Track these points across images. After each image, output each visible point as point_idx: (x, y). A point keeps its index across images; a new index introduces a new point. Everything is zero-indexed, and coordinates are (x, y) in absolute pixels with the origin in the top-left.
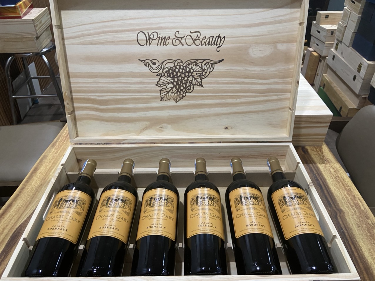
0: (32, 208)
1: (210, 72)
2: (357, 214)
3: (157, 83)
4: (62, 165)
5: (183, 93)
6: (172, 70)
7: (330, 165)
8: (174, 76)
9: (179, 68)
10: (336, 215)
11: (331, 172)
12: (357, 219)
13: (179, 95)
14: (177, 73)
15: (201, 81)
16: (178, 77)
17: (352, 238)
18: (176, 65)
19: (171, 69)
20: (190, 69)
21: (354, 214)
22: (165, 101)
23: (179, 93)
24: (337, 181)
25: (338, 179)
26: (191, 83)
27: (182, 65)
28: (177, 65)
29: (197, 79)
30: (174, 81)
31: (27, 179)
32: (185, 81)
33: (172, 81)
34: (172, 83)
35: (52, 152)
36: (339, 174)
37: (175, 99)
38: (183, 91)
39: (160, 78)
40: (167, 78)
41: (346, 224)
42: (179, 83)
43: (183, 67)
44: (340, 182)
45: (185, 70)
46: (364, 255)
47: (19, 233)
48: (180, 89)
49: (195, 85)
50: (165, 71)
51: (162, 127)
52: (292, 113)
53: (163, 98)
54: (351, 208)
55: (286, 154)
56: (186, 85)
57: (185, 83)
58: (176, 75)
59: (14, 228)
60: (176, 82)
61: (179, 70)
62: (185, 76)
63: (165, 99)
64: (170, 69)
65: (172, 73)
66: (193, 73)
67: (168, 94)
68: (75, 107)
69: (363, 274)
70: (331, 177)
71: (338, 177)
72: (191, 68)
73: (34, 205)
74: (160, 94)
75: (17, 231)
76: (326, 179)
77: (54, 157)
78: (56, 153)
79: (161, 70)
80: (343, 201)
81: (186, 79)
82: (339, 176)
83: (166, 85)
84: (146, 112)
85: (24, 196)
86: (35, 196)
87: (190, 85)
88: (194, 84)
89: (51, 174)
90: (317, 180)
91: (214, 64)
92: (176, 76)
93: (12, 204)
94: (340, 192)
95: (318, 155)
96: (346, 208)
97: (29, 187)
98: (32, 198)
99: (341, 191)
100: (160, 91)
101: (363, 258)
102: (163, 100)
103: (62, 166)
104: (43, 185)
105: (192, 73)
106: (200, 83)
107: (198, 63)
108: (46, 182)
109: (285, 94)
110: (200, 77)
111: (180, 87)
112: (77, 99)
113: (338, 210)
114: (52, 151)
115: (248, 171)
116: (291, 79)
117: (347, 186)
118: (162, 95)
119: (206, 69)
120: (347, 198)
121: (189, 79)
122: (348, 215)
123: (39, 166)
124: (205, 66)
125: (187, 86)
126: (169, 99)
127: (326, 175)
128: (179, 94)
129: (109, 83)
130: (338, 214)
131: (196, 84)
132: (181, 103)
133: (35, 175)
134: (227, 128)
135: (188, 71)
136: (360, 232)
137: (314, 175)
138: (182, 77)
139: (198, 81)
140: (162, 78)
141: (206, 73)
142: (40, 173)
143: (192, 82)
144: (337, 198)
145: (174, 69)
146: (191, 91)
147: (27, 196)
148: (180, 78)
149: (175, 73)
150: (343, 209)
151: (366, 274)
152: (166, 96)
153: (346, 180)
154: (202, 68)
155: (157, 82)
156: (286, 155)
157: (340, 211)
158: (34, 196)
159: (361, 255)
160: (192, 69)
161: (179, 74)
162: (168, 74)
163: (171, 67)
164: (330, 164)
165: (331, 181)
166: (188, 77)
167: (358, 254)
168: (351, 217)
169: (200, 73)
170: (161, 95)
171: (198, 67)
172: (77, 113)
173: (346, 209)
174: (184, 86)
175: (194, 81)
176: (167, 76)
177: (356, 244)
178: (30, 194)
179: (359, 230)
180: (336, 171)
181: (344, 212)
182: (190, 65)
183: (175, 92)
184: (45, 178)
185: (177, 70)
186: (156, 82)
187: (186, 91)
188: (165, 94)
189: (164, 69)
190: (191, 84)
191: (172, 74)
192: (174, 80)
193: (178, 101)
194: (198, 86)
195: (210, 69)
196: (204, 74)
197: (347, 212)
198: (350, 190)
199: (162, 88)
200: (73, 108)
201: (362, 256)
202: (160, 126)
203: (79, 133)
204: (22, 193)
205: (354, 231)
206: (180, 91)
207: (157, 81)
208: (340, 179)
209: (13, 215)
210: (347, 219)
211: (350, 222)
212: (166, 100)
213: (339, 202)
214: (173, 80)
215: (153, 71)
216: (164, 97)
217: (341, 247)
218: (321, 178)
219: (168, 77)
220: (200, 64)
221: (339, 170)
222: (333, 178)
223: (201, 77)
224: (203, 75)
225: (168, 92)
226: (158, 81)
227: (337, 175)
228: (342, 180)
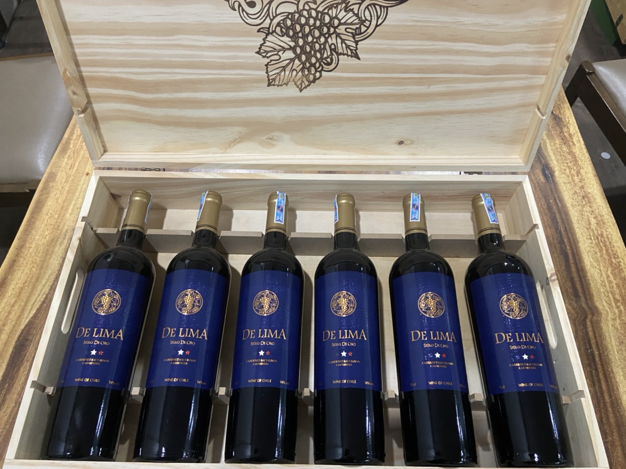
0: (42, 289)
1: (377, 26)
2: (623, 318)
3: (260, 48)
4: (84, 219)
5: (316, 71)
6: (291, 20)
7: (591, 210)
8: (296, 33)
9: (307, 16)
10: (585, 320)
11: (590, 224)
12: (621, 328)
13: (307, 75)
14: (302, 26)
15: (355, 46)
16: (305, 37)
17: (605, 366)
18: (301, 7)
19: (290, 17)
20: (332, 18)
21: (617, 318)
22: (276, 86)
23: (306, 70)
24: (598, 244)
25: (601, 241)
26: (334, 50)
27: (315, 10)
28: (304, 9)
29: (346, 41)
30: (297, 45)
31: (26, 225)
32: (320, 45)
33: (292, 44)
34: (291, 48)
35: (63, 166)
36: (604, 231)
37: (298, 83)
38: (315, 67)
39: (266, 37)
40: (281, 38)
41: (600, 337)
42: (308, 49)
43: (317, 12)
44: (604, 248)
45: (320, 20)
46: (620, 399)
47: (27, 340)
48: (309, 63)
49: (341, 54)
50: (276, 21)
51: (271, 137)
52: (542, 120)
53: (272, 82)
54: (613, 304)
55: (513, 195)
56: (322, 55)
57: (320, 51)
58: (301, 31)
59: (16, 331)
60: (301, 48)
61: (307, 19)
62: (321, 34)
63: (277, 83)
64: (287, 17)
65: (293, 27)
66: (340, 27)
67: (283, 73)
68: (90, 95)
69: (613, 435)
70: (589, 237)
71: (602, 236)
72: (334, 15)
73: (46, 283)
74: (267, 72)
75: (23, 335)
76: (578, 241)
77: (68, 177)
78: (71, 167)
79: (268, 18)
80: (602, 290)
81: (322, 40)
82: (605, 234)
83: (279, 53)
84: (237, 109)
85: (25, 264)
86: (46, 264)
87: (332, 54)
88: (339, 52)
89: (68, 215)
90: (561, 242)
91: (387, 7)
92: (300, 35)
93: (6, 281)
94: (600, 271)
95: (573, 183)
96: (605, 304)
97: (31, 243)
98: (41, 269)
99: (602, 268)
100: (267, 65)
101: (618, 405)
102: (274, 85)
103: (84, 223)
104: (57, 241)
105: (335, 28)
106: (354, 51)
107: (350, 4)
108: (61, 233)
109: (534, 78)
110: (354, 38)
111: (308, 59)
112: (92, 78)
113: (590, 308)
114: (64, 163)
115: (434, 235)
116: (554, 45)
117: (614, 258)
118: (270, 74)
119: (369, 18)
120: (610, 282)
121: (329, 40)
122: (607, 320)
123: (44, 196)
124: (367, 12)
125: (325, 55)
126: (286, 84)
127: (580, 232)
128: (306, 72)
129: (156, 46)
130: (589, 316)
131: (345, 52)
132: (312, 91)
133: (39, 218)
134: (402, 141)
135: (328, 23)
136: (622, 354)
137: (556, 232)
138: (314, 37)
139: (348, 47)
140: (270, 38)
141: (368, 28)
142: (47, 214)
143: (335, 48)
144: (593, 282)
145: (296, 17)
146: (333, 68)
147: (31, 264)
148: (310, 39)
149: (298, 28)
150: (600, 307)
151: (617, 435)
152: (278, 78)
153: (615, 244)
154: (360, 16)
155: (259, 46)
156: (511, 197)
157: (594, 311)
158: (43, 264)
159: (616, 399)
160: (336, 17)
161: (307, 29)
162: (283, 29)
163: (289, 13)
164: (590, 207)
165: (587, 245)
166: (327, 36)
167: (610, 396)
168: (611, 323)
169: (354, 27)
170: (268, 75)
171: (351, 14)
172: (97, 107)
173: (604, 306)
174: (318, 55)
175: (340, 45)
176: (281, 34)
177: (610, 377)
178: (36, 260)
179: (621, 350)
180: (600, 223)
181: (600, 314)
182: (333, 8)
183: (298, 69)
184: (59, 226)
185: (303, 21)
186: (257, 46)
187: (323, 67)
188: (278, 73)
189: (274, 17)
190: (334, 53)
191: (292, 29)
192: (297, 43)
193: (305, 87)
194: (348, 56)
195: (378, 18)
196: (362, 31)
197: (605, 313)
198: (620, 265)
199: (271, 61)
200: (88, 96)
201: (617, 402)
202: (267, 136)
203: (107, 145)
204: (20, 257)
205: (611, 353)
206: (309, 67)
207: (258, 44)
208: (605, 241)
209: (12, 304)
210: (604, 327)
211: (607, 334)
212: (278, 86)
213: (594, 292)
214: (295, 42)
215: (250, 21)
216: (274, 80)
217: (588, 416)
218: (569, 239)
219: (283, 36)
220: (356, 7)
221: (606, 221)
222: (592, 238)
223: (356, 37)
224: (361, 33)
225: (284, 68)
226: (261, 45)
227: (599, 232)
228: (608, 243)
